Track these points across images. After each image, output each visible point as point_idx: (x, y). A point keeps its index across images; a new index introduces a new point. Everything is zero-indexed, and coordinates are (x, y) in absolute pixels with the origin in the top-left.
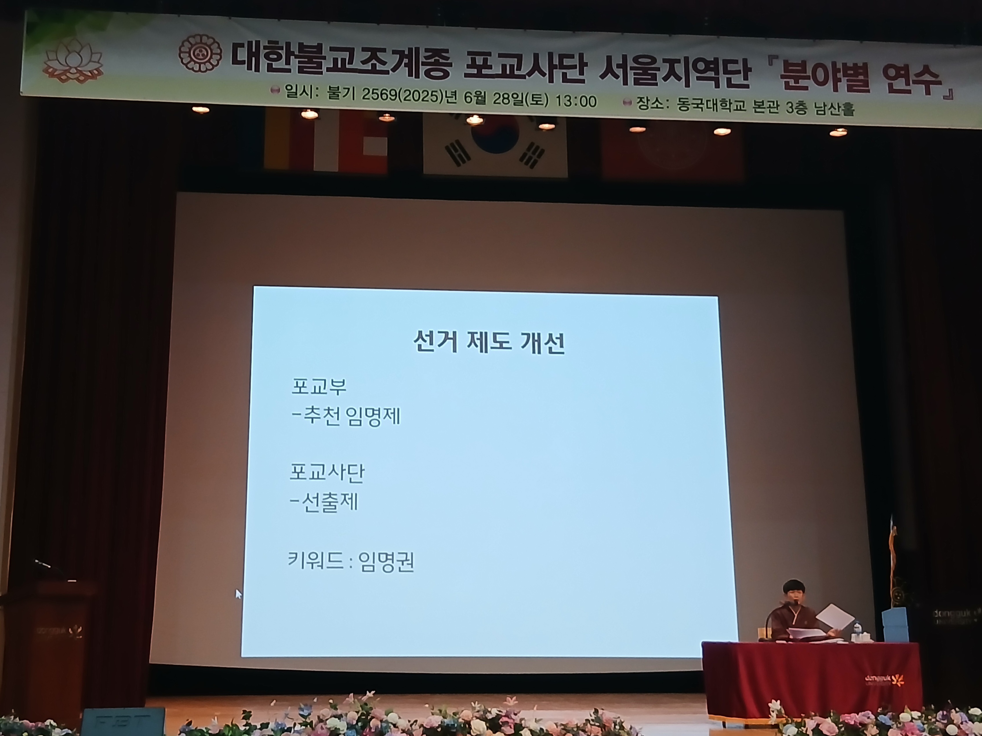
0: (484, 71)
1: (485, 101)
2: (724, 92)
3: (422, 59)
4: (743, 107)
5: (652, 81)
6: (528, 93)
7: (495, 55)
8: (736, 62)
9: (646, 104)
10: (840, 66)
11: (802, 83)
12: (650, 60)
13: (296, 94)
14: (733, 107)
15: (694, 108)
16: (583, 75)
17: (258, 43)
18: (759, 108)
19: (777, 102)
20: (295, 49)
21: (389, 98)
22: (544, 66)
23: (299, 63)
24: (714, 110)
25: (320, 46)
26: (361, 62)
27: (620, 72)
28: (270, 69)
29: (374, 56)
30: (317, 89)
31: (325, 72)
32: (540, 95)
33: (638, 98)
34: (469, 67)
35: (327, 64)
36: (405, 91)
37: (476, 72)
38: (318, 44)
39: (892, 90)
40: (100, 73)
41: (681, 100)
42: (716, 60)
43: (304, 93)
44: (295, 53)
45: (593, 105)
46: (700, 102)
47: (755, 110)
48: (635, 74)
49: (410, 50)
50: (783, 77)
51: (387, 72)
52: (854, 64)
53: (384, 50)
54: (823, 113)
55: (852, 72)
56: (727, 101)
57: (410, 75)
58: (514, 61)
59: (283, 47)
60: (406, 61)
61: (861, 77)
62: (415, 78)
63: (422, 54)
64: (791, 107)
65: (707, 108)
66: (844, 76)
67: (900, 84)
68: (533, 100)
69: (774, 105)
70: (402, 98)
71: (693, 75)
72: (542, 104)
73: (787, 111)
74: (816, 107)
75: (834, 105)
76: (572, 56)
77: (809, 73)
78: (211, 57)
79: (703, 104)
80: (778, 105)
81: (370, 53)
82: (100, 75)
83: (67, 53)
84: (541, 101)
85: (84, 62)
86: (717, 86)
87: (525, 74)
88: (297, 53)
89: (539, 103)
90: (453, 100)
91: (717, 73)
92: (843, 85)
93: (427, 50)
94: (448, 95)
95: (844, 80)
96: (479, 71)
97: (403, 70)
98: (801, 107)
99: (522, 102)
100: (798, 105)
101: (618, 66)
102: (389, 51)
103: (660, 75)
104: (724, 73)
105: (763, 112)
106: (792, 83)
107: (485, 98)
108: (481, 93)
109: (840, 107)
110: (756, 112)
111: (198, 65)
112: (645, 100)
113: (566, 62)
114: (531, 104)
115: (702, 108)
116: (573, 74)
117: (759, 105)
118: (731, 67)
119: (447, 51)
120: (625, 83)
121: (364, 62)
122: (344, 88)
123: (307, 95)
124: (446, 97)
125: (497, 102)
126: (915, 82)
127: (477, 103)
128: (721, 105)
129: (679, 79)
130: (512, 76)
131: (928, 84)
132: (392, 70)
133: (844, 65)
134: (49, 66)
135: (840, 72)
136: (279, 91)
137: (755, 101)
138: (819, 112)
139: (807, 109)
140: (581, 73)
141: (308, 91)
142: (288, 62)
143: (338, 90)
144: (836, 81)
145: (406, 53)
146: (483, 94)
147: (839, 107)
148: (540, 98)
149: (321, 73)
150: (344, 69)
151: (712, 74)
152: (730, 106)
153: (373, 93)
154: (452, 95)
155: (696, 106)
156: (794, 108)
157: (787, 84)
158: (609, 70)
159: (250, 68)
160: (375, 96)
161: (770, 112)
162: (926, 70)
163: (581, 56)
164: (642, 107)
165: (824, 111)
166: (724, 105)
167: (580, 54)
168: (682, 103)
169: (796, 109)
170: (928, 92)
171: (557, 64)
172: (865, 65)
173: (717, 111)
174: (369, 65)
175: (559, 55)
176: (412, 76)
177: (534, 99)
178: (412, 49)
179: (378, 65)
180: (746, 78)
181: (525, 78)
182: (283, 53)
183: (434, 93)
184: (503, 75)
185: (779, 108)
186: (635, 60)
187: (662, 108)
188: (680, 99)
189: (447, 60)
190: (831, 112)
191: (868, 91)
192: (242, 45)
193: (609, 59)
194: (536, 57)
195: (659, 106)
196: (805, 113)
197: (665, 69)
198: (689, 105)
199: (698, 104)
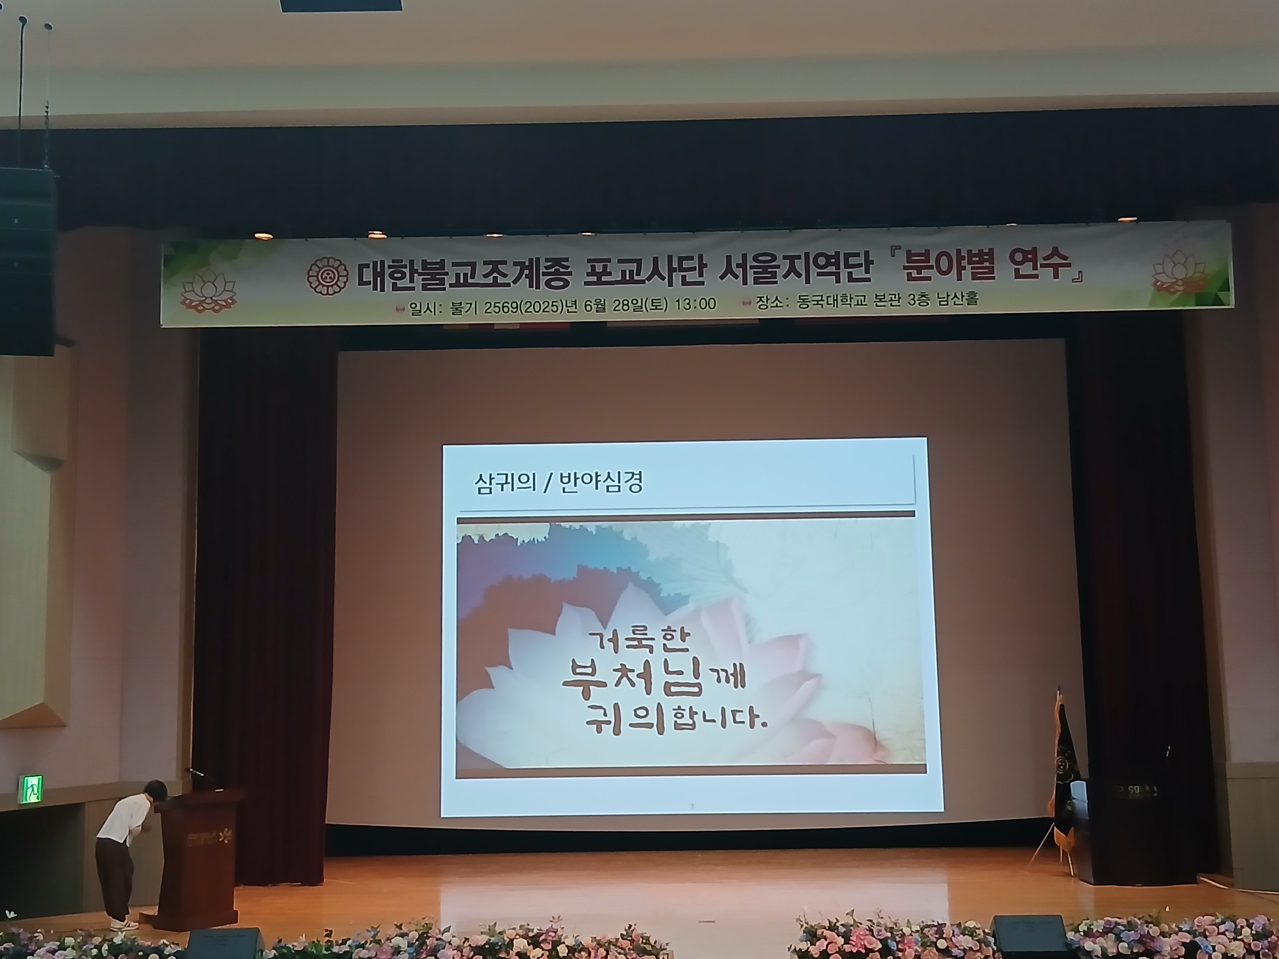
0: (604, 279)
1: (604, 309)
2: (845, 286)
3: (542, 270)
4: (864, 301)
5: (772, 279)
6: (647, 299)
7: (614, 261)
8: (858, 255)
9: (765, 303)
10: (964, 253)
11: (925, 273)
12: (770, 258)
13: (420, 312)
14: (854, 302)
15: (814, 305)
16: (702, 276)
17: (383, 262)
18: (880, 301)
19: (899, 294)
20: (418, 266)
21: (510, 311)
22: (664, 270)
23: (422, 281)
24: (834, 306)
25: (443, 261)
26: (484, 276)
27: (739, 271)
28: (395, 288)
29: (495, 269)
30: (441, 305)
31: (448, 288)
32: (660, 299)
33: (758, 297)
34: (589, 274)
35: (450, 279)
36: (526, 303)
37: (596, 280)
38: (441, 260)
39: (1018, 276)
40: (234, 302)
41: (801, 298)
42: (838, 253)
43: (428, 311)
44: (419, 271)
45: (712, 307)
46: (820, 298)
47: (876, 304)
48: (755, 273)
49: (531, 260)
50: (905, 268)
51: (508, 285)
52: (979, 250)
53: (505, 263)
54: (946, 303)
55: (977, 259)
56: (847, 297)
57: (531, 286)
58: (634, 266)
59: (406, 265)
60: (526, 272)
61: (987, 264)
62: (536, 289)
63: (543, 264)
64: (913, 299)
65: (828, 304)
66: (968, 264)
67: (1027, 269)
68: (652, 305)
69: (895, 298)
70: (523, 309)
71: (814, 270)
72: (662, 309)
73: (909, 303)
74: (939, 298)
75: (957, 295)
76: (691, 258)
77: (933, 262)
78: (338, 280)
79: (824, 301)
80: (899, 298)
81: (491, 266)
82: (235, 303)
83: (203, 284)
84: (660, 306)
85: (219, 292)
86: (838, 281)
87: (644, 279)
88: (420, 271)
89: (658, 307)
90: (573, 309)
91: (838, 268)
92: (967, 274)
93: (547, 260)
94: (568, 305)
95: (969, 267)
96: (599, 279)
97: (525, 281)
98: (923, 298)
99: (642, 308)
100: (920, 296)
101: (738, 266)
102: (510, 263)
103: (780, 272)
104: (845, 268)
105: (884, 306)
106: (914, 274)
107: (605, 305)
108: (601, 301)
109: (964, 296)
110: (877, 305)
111: (326, 288)
112: (764, 299)
113: (686, 264)
114: (651, 309)
115: (822, 305)
116: (692, 276)
117: (880, 298)
118: (852, 261)
119: (567, 260)
120: (745, 283)
121: (486, 276)
122: (467, 303)
123: (431, 312)
124: (567, 306)
125: (616, 309)
126: (1043, 266)
127: (597, 311)
128: (842, 300)
129: (799, 275)
130: (632, 281)
131: (1056, 267)
132: (513, 282)
133: (969, 252)
134: (185, 297)
135: (965, 260)
136: (403, 309)
137: (876, 295)
138: (942, 303)
139: (929, 300)
140: (701, 275)
141: (432, 308)
142: (412, 281)
143: (461, 305)
144: (961, 268)
145: (527, 264)
146: (603, 302)
147: (962, 296)
148: (660, 303)
149: (444, 289)
150: (466, 284)
151: (832, 269)
152: (851, 301)
153: (495, 307)
154: (572, 304)
155: (816, 303)
156: (916, 299)
157: (909, 274)
158: (729, 270)
159: (375, 288)
160: (497, 310)
161: (891, 305)
162: (1055, 252)
163: (701, 257)
164: (761, 307)
165: (947, 301)
166: (845, 300)
167: (699, 255)
168: (802, 301)
169: (918, 300)
170: (1056, 276)
171: (677, 266)
172: (991, 250)
173: (837, 307)
174: (491, 278)
175: (679, 257)
176: (533, 287)
177: (654, 304)
178: (533, 259)
179: (500, 278)
180: (867, 272)
181: (645, 283)
182: (407, 271)
183: (554, 304)
184: (623, 281)
185: (900, 300)
186: (755, 258)
187: (782, 307)
188: (800, 296)
189: (568, 269)
190: (955, 302)
191: (993, 278)
192: (367, 266)
193: (729, 258)
194: (656, 260)
195: (779, 304)
196: (928, 304)
197: (785, 266)
198: (809, 302)
199: (818, 301)
